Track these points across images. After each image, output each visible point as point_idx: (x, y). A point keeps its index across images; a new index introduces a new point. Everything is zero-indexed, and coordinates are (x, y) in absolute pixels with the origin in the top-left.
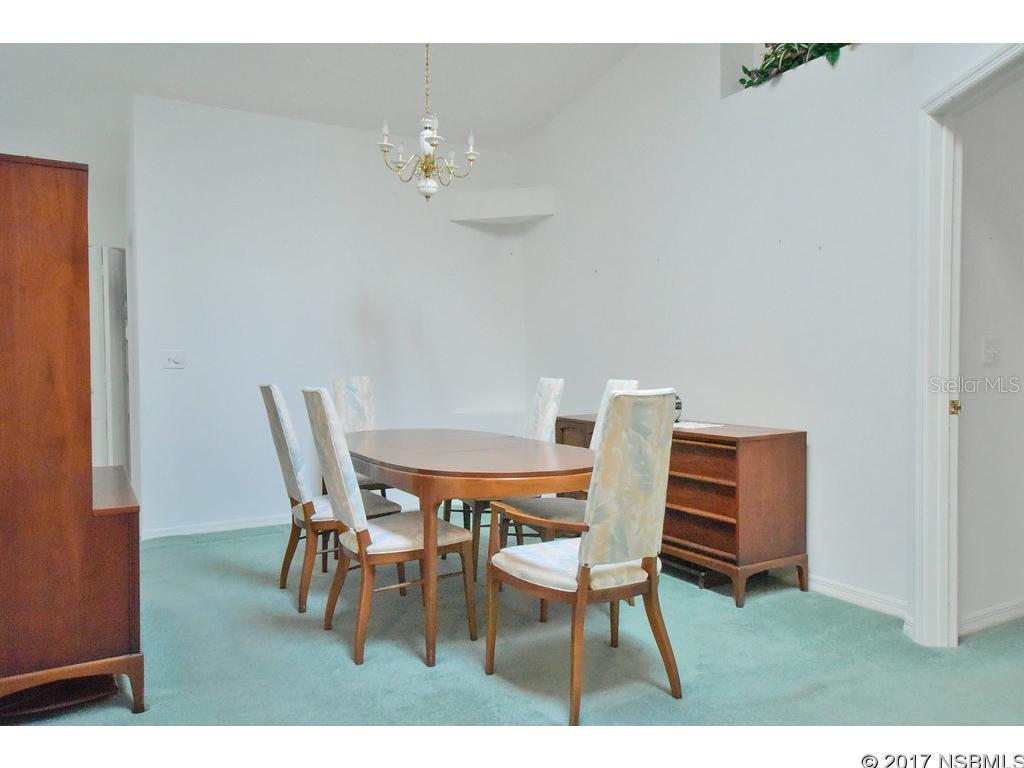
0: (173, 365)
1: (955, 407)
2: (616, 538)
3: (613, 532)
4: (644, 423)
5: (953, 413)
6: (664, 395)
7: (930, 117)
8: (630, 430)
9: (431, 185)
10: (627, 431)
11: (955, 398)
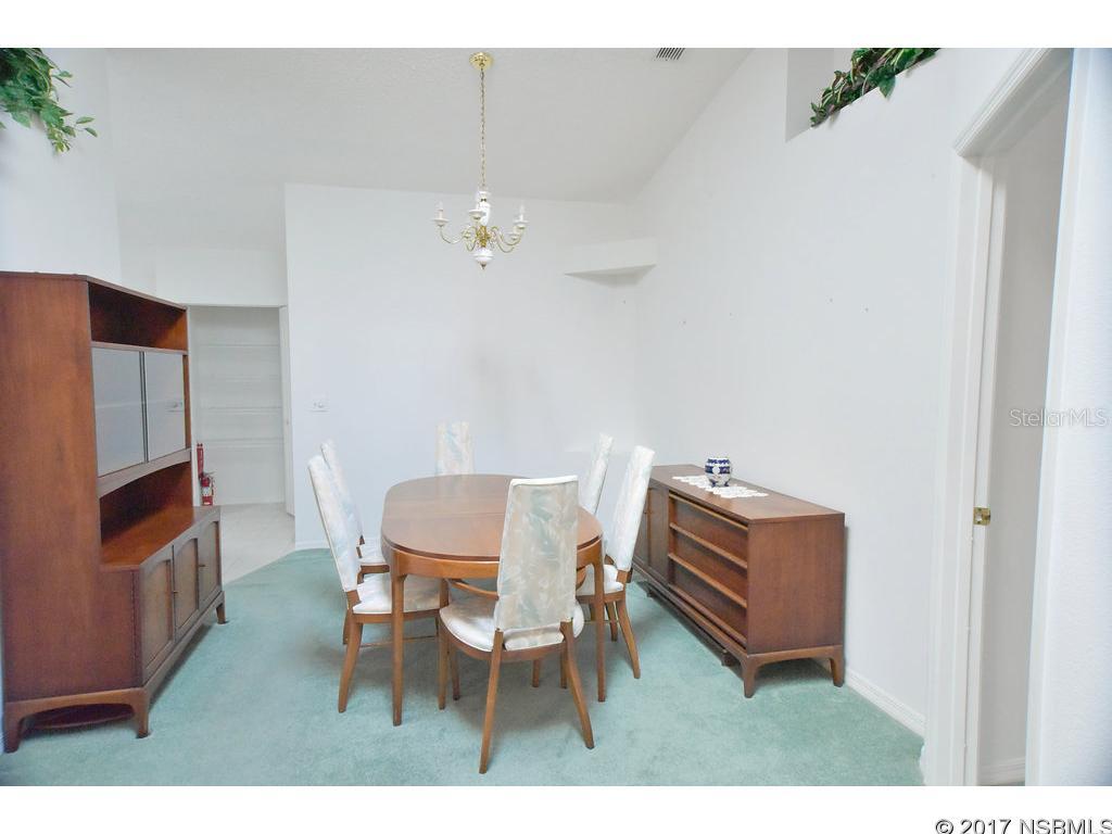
0: (317, 409)
1: (983, 516)
2: (526, 608)
3: (522, 602)
4: (543, 508)
5: (979, 523)
6: (564, 484)
7: (961, 159)
8: (531, 515)
9: (485, 254)
10: (527, 515)
11: (983, 504)
